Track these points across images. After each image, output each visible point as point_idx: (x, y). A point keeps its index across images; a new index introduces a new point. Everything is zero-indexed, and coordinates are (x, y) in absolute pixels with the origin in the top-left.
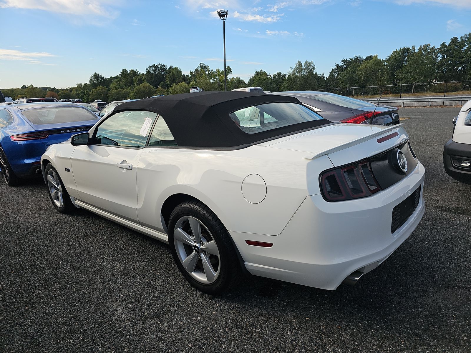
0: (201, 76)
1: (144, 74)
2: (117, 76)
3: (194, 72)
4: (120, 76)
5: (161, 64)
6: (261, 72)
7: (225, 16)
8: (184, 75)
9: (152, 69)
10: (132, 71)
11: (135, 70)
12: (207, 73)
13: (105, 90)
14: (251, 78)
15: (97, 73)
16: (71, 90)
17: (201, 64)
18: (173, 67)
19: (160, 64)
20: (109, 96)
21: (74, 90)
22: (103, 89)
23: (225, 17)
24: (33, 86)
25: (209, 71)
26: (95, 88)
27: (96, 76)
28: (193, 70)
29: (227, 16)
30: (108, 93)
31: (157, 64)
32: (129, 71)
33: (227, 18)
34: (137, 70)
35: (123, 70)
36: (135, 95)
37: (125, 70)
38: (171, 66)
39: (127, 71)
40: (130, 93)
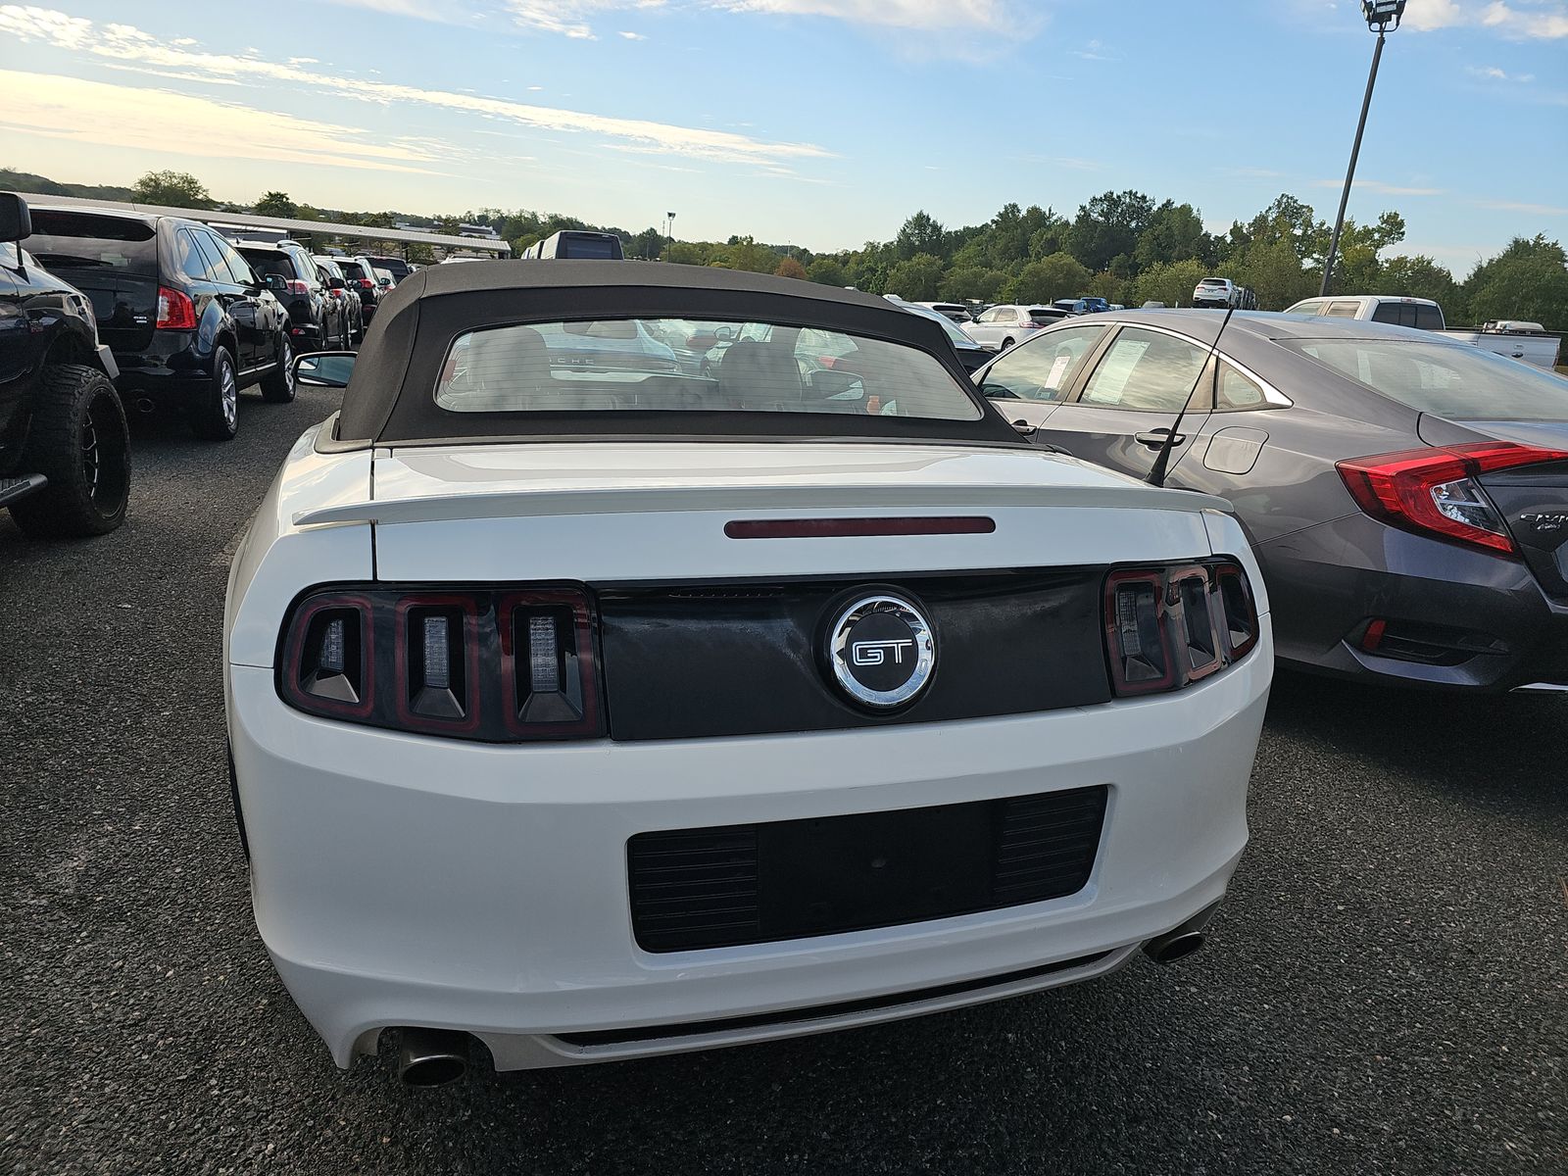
0: (1273, 242)
1: (1069, 224)
2: (986, 225)
3: (1250, 225)
4: (994, 226)
5: (1134, 191)
6: (1537, 243)
7: (1394, 17)
8: (1207, 235)
9: (1098, 209)
10: (1035, 212)
11: (1043, 210)
12: (1298, 232)
13: (935, 268)
14: (1485, 265)
15: (925, 213)
16: (845, 259)
17: (1285, 200)
18: (1174, 206)
19: (1131, 192)
20: (941, 287)
21: (853, 259)
22: (930, 264)
23: (1391, 25)
24: (752, 239)
25: (1308, 224)
26: (909, 259)
27: (921, 221)
28: (1246, 220)
29: (1398, 19)
30: (940, 278)
31: (1120, 193)
32: (1024, 213)
33: (1397, 25)
34: (1050, 210)
35: (1006, 208)
36: (1019, 290)
37: (1015, 206)
38: (1168, 201)
39: (1019, 211)
40: (1005, 282)
